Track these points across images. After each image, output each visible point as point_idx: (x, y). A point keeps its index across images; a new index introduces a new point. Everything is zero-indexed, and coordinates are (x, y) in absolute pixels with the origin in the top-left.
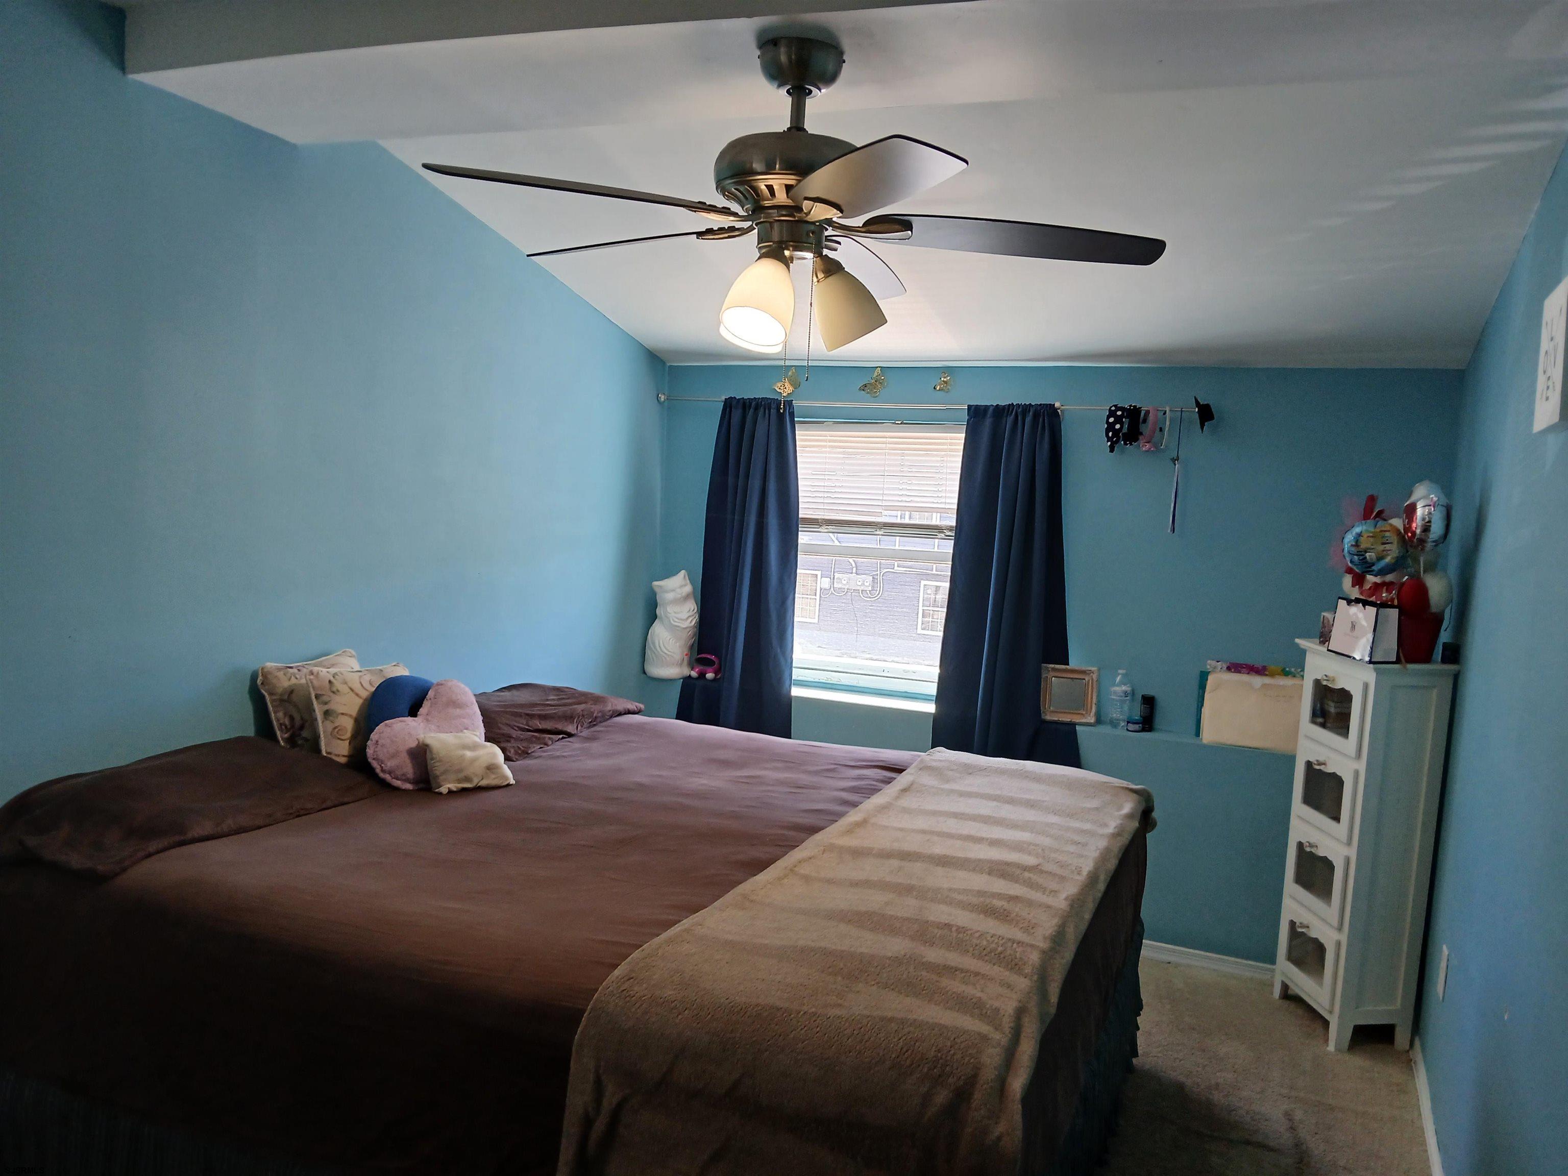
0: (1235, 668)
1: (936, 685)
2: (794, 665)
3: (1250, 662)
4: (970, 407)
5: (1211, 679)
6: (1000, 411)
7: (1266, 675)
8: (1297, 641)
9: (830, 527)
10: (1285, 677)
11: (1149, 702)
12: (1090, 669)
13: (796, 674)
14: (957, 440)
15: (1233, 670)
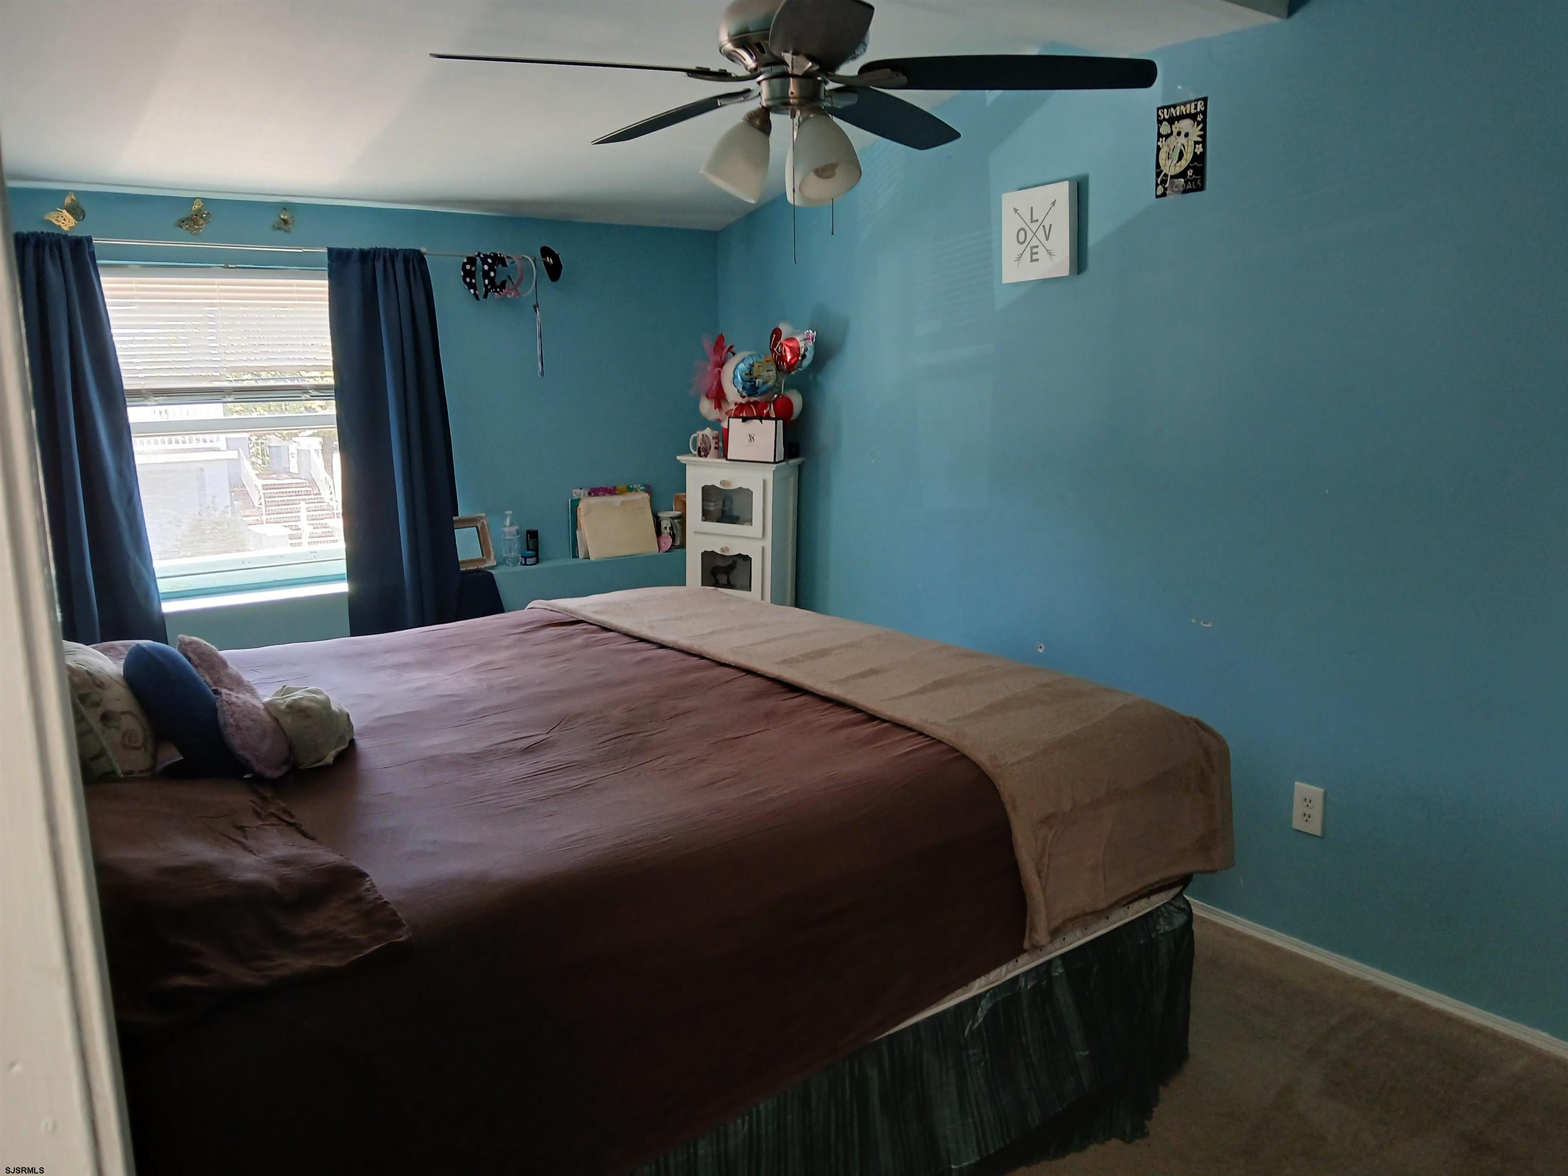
0: (594, 492)
1: (345, 561)
2: (157, 575)
3: (604, 486)
4: (330, 251)
5: (581, 505)
6: (367, 256)
7: (616, 494)
8: (678, 458)
9: (160, 398)
10: (630, 493)
11: (533, 535)
12: (479, 515)
13: (163, 586)
14: (320, 287)
15: (593, 494)
